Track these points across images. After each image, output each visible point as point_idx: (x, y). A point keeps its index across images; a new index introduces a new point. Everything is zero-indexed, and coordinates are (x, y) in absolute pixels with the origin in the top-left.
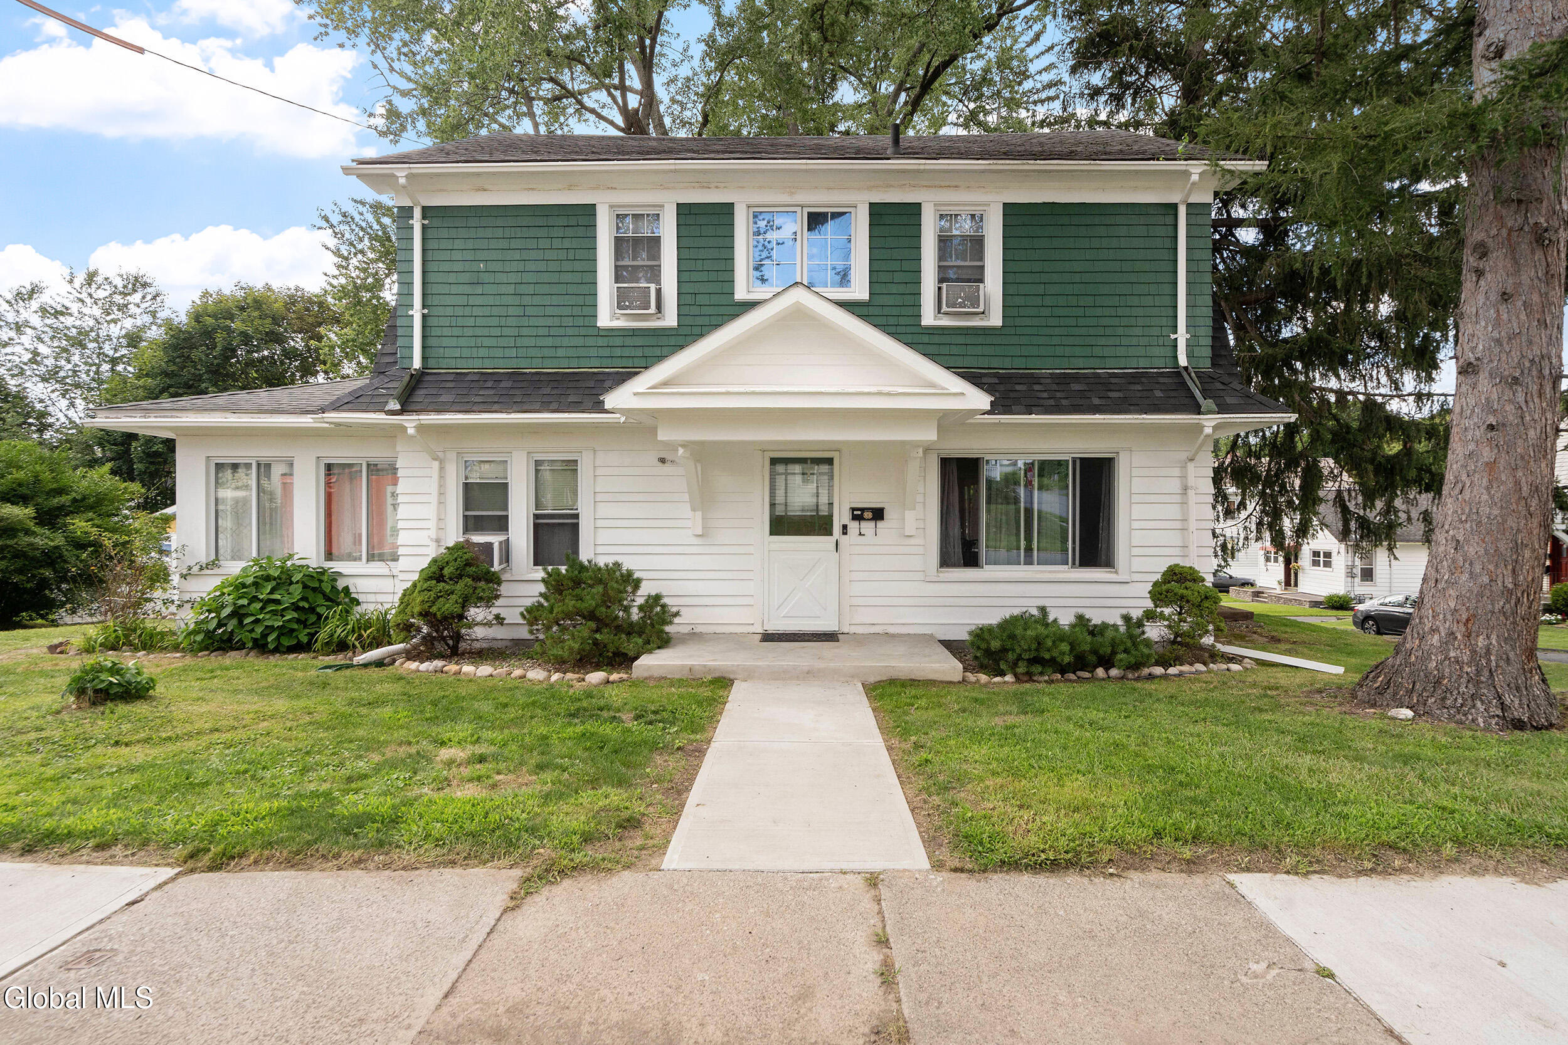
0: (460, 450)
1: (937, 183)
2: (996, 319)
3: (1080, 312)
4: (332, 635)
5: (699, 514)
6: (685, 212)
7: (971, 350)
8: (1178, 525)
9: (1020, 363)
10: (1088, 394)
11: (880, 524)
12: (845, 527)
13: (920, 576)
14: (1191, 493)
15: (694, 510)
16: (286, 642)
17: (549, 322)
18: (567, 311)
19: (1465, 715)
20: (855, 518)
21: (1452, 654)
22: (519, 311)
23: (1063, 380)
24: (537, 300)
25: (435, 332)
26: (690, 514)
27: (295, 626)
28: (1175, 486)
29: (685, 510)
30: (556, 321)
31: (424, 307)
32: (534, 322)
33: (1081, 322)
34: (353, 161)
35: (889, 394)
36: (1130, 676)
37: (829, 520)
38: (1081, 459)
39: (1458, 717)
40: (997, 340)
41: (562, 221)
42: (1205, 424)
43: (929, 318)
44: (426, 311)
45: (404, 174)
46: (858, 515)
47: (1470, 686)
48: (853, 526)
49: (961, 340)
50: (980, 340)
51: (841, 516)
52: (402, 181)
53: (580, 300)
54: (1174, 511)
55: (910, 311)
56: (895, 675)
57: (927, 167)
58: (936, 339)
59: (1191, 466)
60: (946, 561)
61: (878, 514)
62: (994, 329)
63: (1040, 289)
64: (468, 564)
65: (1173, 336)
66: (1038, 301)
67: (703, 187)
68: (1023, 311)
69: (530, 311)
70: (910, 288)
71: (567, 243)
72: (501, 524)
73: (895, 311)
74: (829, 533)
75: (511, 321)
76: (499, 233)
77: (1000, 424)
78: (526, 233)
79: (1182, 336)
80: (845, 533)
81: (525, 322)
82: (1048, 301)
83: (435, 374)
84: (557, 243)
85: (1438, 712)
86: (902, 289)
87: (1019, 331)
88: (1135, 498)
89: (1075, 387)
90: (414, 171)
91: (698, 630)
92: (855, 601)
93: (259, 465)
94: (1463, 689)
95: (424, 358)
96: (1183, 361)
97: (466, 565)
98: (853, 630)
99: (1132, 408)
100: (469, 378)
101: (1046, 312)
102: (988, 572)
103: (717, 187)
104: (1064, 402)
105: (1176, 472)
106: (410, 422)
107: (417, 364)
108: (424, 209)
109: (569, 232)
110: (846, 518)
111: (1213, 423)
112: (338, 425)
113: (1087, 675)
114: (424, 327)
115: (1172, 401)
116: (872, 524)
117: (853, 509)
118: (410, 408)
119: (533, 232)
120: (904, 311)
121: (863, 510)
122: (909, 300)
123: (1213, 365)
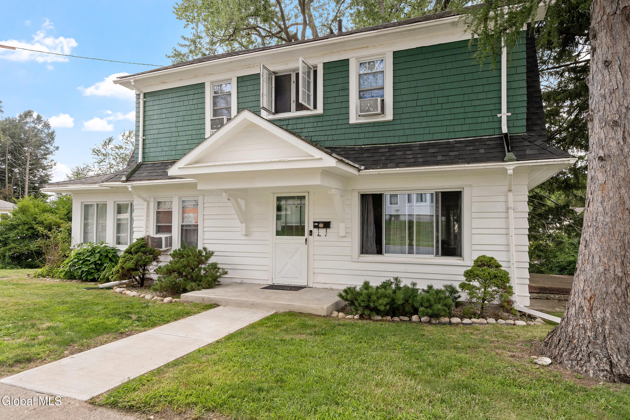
0: (155, 197)
1: (357, 47)
2: (389, 116)
3: (439, 107)
4: (105, 275)
5: (244, 225)
6: (240, 80)
7: (376, 134)
8: (504, 231)
9: (403, 139)
10: (436, 154)
11: (328, 230)
12: (311, 231)
13: (349, 259)
14: (511, 211)
15: (242, 223)
16: (90, 277)
17: (187, 138)
18: (194, 132)
19: (582, 367)
20: (315, 227)
21: (581, 322)
22: (176, 134)
23: (424, 147)
24: (183, 129)
25: (147, 146)
26: (239, 224)
27: (93, 271)
28: (501, 207)
29: (237, 223)
30: (190, 137)
31: (144, 136)
32: (182, 138)
33: (440, 112)
34: (117, 78)
35: (284, 161)
36: (434, 321)
37: (303, 228)
38: (442, 192)
39: (576, 367)
40: (391, 128)
41: (192, 92)
42: (507, 168)
43: (353, 120)
44: (144, 138)
45: (133, 81)
46: (317, 225)
47: (590, 346)
48: (315, 231)
49: (371, 129)
50: (381, 128)
51: (309, 226)
52: (133, 83)
53: (199, 127)
54: (501, 223)
55: (343, 117)
56: (292, 309)
57: (345, 40)
58: (357, 130)
59: (510, 195)
60: (364, 251)
61: (327, 225)
62: (389, 122)
63: (415, 97)
64: (142, 247)
65: (499, 115)
66: (414, 103)
67: (248, 67)
68: (405, 110)
69: (181, 134)
70: (344, 105)
71: (195, 102)
72: (168, 229)
73: (336, 117)
74: (303, 235)
75: (174, 139)
76: (170, 100)
77: (379, 174)
78: (180, 99)
79: (504, 115)
80: (311, 235)
81: (178, 139)
82: (420, 102)
83: (147, 164)
84: (191, 102)
85: (566, 362)
86: (339, 105)
87: (403, 121)
88: (474, 215)
89: (431, 151)
90: (136, 79)
91: (245, 281)
92: (316, 271)
93: (98, 205)
94: (584, 348)
95: (144, 158)
96: (505, 130)
97: (141, 247)
98: (315, 285)
99: (460, 161)
100: (158, 165)
101: (419, 109)
102: (386, 257)
103: (254, 67)
104: (420, 160)
105: (502, 198)
106: (129, 185)
107: (140, 160)
108: (145, 94)
109: (195, 96)
110: (311, 228)
111: (513, 167)
112: (112, 187)
113: (406, 318)
114: (144, 144)
115: (489, 155)
116: (324, 230)
117: (314, 222)
118: (131, 179)
119: (182, 98)
120: (341, 117)
121: (319, 223)
122: (343, 111)
123: (528, 130)
